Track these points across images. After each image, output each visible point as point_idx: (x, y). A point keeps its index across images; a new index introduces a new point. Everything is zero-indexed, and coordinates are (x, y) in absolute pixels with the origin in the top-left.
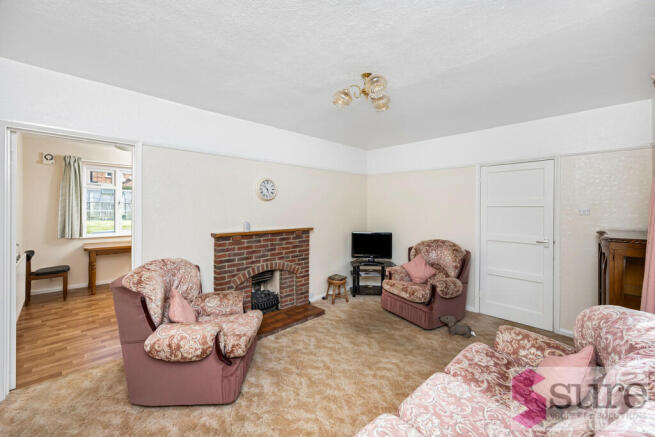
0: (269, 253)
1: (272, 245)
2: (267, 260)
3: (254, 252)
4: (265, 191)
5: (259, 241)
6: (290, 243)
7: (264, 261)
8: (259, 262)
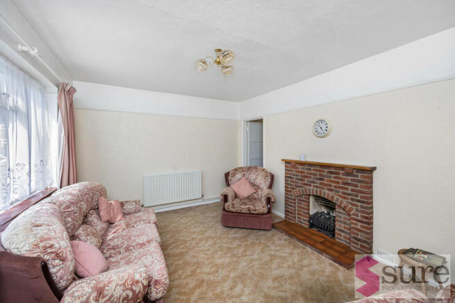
0: (319, 181)
1: (320, 175)
2: (316, 187)
3: (305, 177)
4: (319, 130)
5: (310, 170)
6: (340, 178)
7: (314, 186)
8: (310, 186)
